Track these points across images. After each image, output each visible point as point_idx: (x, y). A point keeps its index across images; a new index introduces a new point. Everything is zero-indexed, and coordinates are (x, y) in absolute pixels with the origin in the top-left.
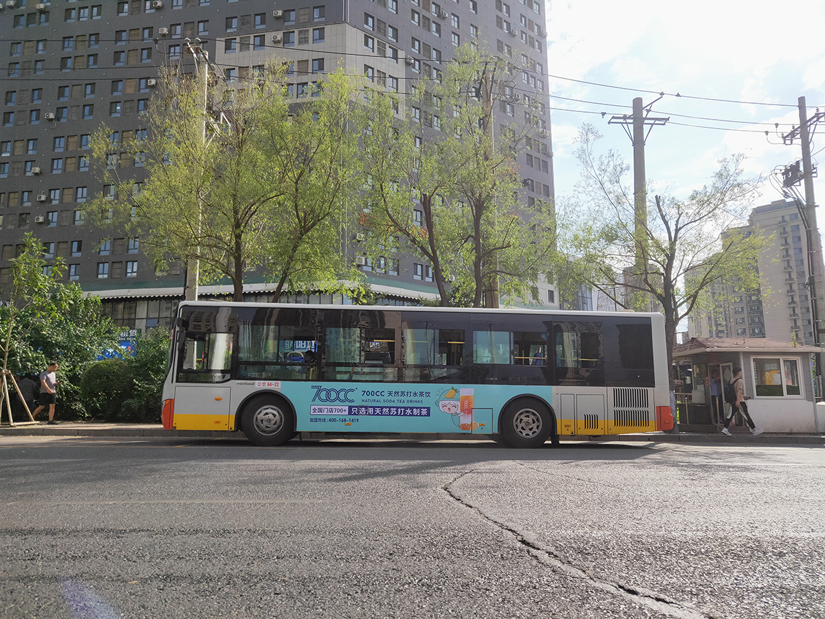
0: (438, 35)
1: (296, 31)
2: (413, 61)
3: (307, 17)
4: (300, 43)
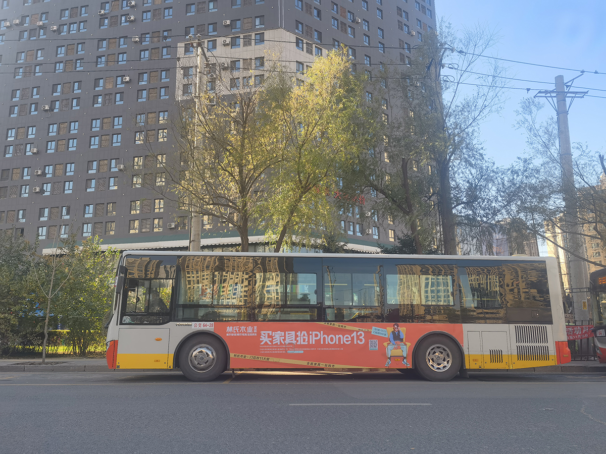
0: (353, 37)
1: (242, 36)
3: (250, 24)
4: (245, 45)
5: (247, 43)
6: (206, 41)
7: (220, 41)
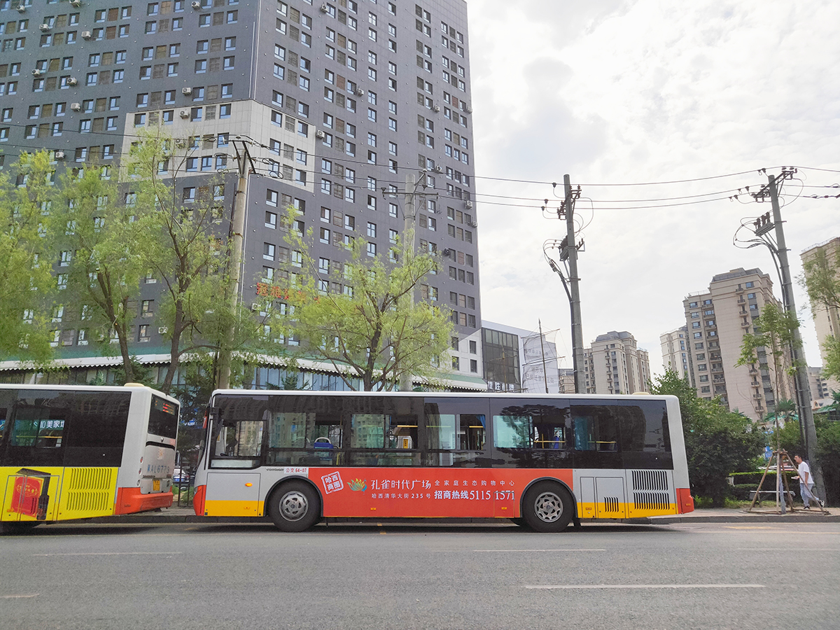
0: (353, 111)
1: (204, 107)
2: (323, 135)
3: (215, 94)
4: (207, 118)
5: (210, 116)
6: (160, 111)
7: (177, 112)
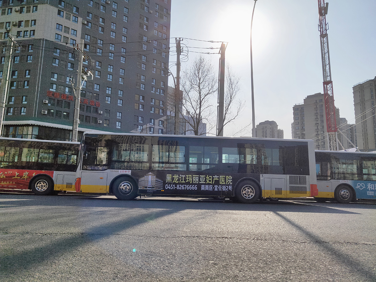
0: (104, 12)
1: (26, 7)
2: (86, 23)
4: (27, 12)
5: (28, 11)
6: (7, 8)
7: (14, 9)
